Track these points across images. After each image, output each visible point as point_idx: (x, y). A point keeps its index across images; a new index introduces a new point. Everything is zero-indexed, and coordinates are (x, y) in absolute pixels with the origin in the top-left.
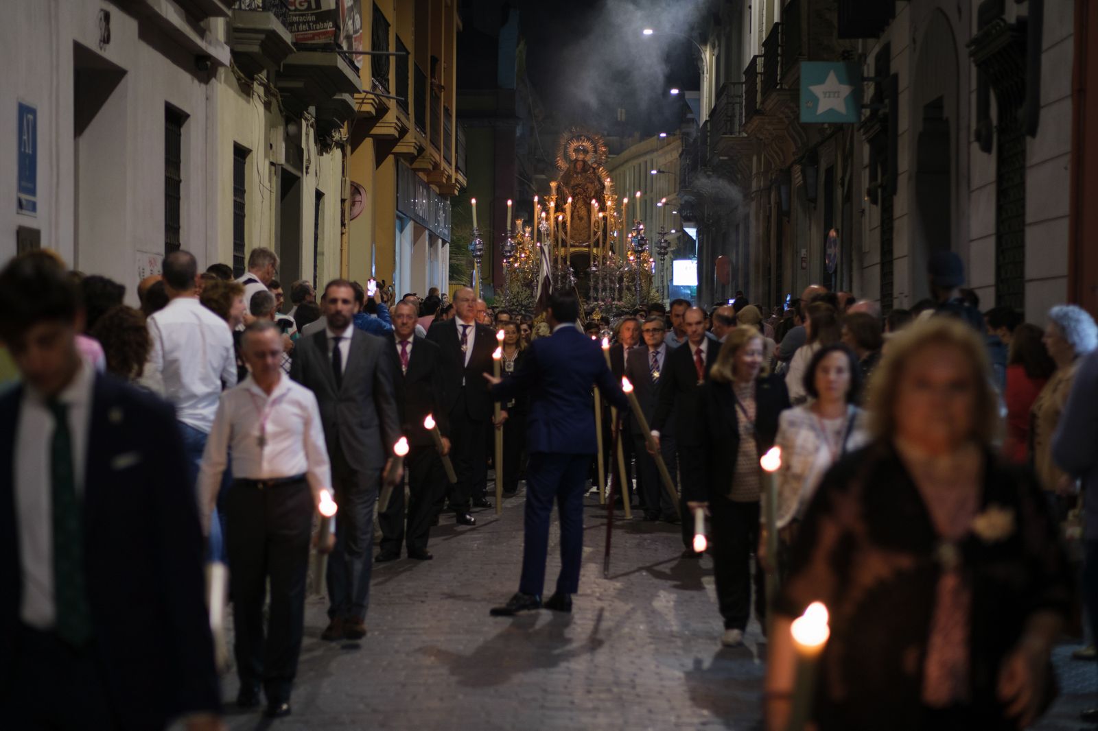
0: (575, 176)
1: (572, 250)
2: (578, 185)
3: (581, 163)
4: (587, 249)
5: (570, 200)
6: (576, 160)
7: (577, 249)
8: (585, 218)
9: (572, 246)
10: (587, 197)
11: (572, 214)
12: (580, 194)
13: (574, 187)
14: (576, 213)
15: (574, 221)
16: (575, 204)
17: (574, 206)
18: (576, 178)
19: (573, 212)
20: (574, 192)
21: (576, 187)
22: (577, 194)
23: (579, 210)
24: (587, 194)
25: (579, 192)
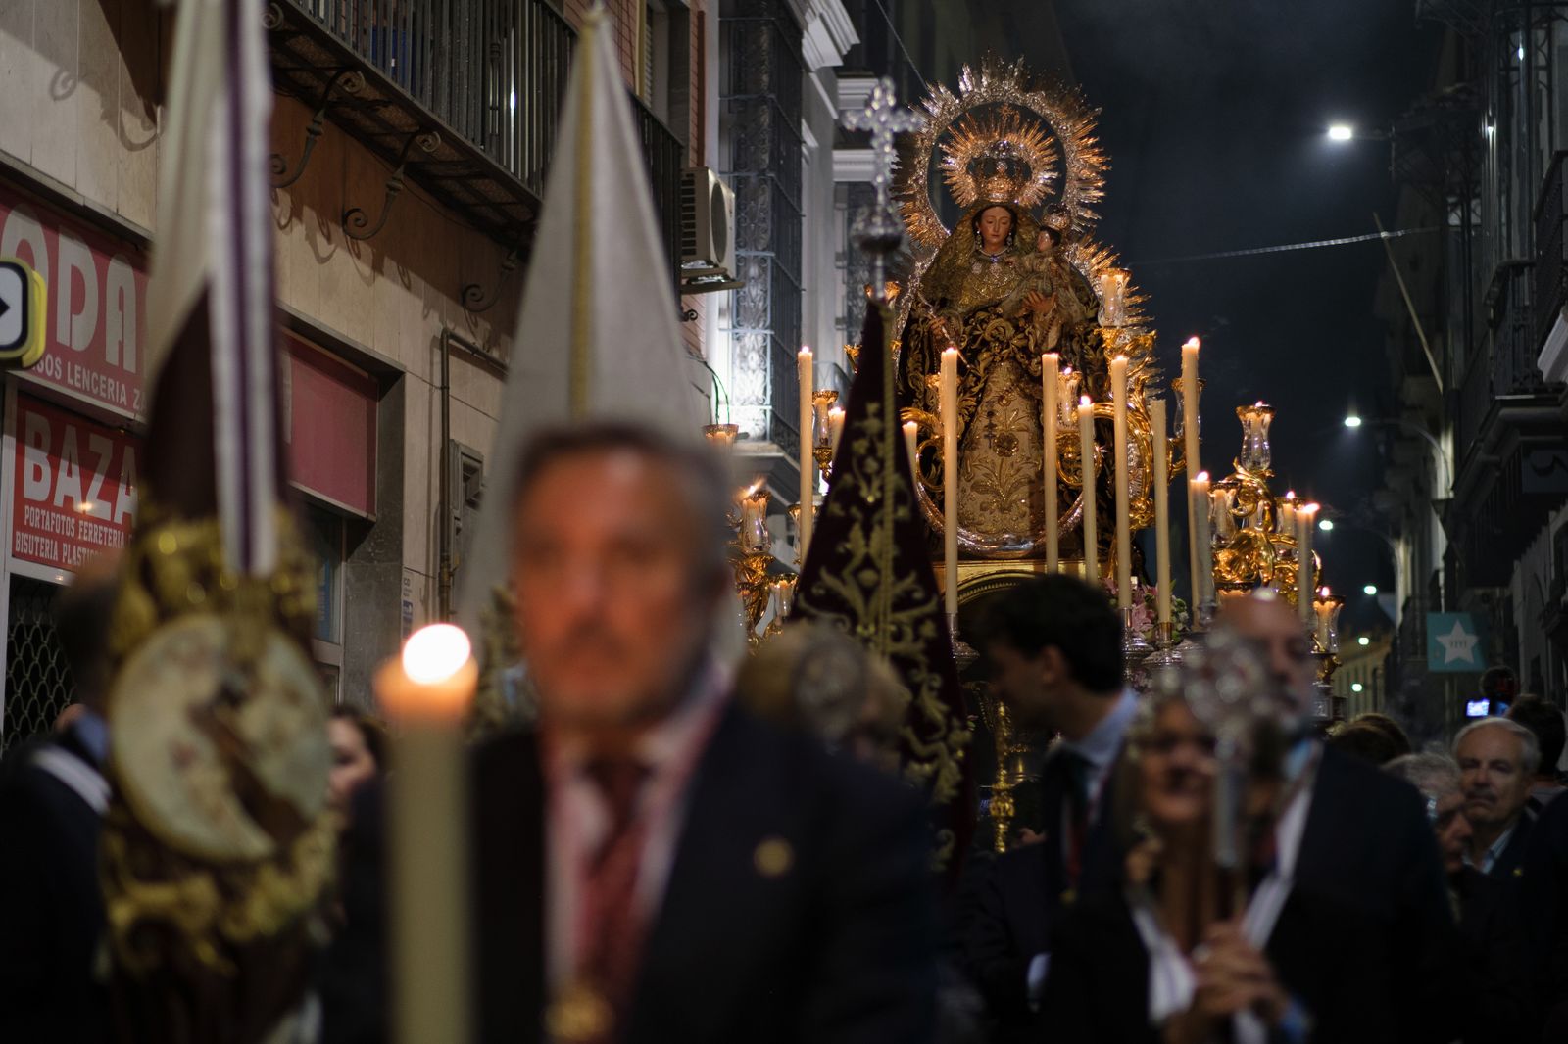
0: (977, 269)
1: (969, 571)
2: (990, 307)
3: (998, 214)
4: (1030, 568)
5: (950, 354)
6: (982, 207)
7: (991, 568)
8: (1024, 438)
9: (966, 555)
10: (1024, 349)
11: (968, 425)
12: (1001, 342)
13: (973, 317)
14: (982, 422)
15: (976, 453)
16: (981, 385)
17: (976, 389)
18: (982, 276)
19: (972, 416)
20: (968, 329)
21: (982, 315)
22: (985, 343)
23: (997, 407)
24: (1027, 337)
25: (994, 332)
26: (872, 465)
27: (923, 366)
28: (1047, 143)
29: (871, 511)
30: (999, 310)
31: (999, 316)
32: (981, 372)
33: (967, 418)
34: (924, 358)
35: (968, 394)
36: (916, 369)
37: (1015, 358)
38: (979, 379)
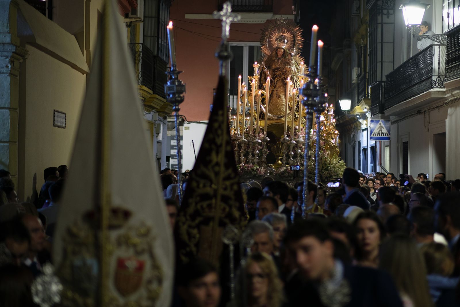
1: (270, 122)
2: (278, 69)
3: (281, 50)
5: (269, 79)
6: (278, 48)
7: (274, 122)
8: (283, 96)
9: (270, 119)
10: (284, 78)
11: (272, 92)
12: (280, 76)
13: (275, 70)
14: (275, 92)
15: (273, 98)
16: (275, 85)
17: (274, 85)
18: (276, 62)
19: (273, 91)
20: (273, 73)
21: (276, 70)
22: (277, 76)
23: (278, 89)
24: (285, 75)
25: (279, 74)
26: (219, 132)
27: (264, 80)
28: (291, 36)
29: (219, 147)
30: (280, 70)
31: (280, 71)
32: (275, 82)
33: (272, 91)
34: (264, 78)
35: (273, 86)
36: (263, 80)
37: (282, 79)
38: (275, 83)
